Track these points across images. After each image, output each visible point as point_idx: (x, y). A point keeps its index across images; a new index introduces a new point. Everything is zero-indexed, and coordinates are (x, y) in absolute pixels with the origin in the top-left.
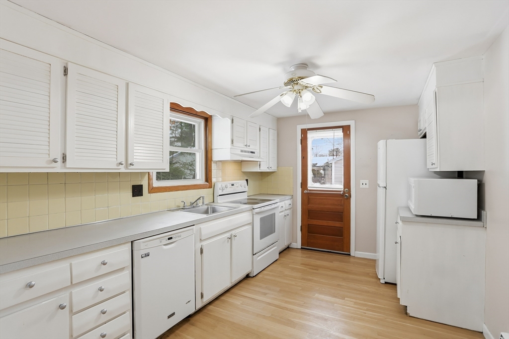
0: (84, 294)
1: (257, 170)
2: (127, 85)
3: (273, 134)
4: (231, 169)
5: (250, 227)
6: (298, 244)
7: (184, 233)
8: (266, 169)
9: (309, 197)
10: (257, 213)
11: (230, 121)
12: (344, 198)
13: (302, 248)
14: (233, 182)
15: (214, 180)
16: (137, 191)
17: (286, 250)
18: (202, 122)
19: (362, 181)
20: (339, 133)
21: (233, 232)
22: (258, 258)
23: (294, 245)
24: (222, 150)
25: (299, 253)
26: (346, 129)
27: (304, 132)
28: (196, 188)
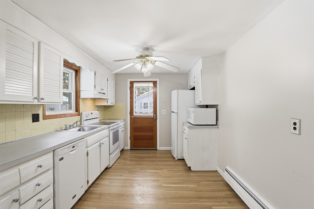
0: (27, 190)
1: (105, 104)
2: (39, 43)
3: (113, 82)
4: (89, 104)
5: (108, 138)
6: (129, 147)
7: (80, 143)
8: (110, 104)
9: (134, 120)
10: (112, 130)
11: (94, 74)
12: (153, 120)
13: (130, 149)
14: (92, 112)
15: (81, 111)
16: (36, 118)
17: (123, 151)
18: (74, 73)
19: (163, 111)
20: (151, 85)
21: (102, 142)
22: (112, 156)
23: (126, 148)
25: (129, 152)
26: (155, 83)
27: (132, 83)
28: (71, 115)
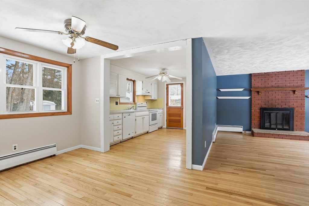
0: (115, 122)
1: (150, 98)
2: (118, 75)
3: (156, 85)
4: (141, 98)
5: (148, 116)
6: (165, 127)
7: (132, 114)
8: (154, 98)
9: (169, 109)
11: (142, 82)
12: (181, 109)
13: (167, 128)
14: (142, 103)
15: (136, 102)
16: (117, 103)
17: (161, 128)
18: (132, 82)
20: (180, 86)
21: (144, 117)
22: (151, 127)
23: (164, 127)
24: (139, 92)
25: (166, 130)
26: (182, 85)
27: (167, 85)
28: (131, 104)
